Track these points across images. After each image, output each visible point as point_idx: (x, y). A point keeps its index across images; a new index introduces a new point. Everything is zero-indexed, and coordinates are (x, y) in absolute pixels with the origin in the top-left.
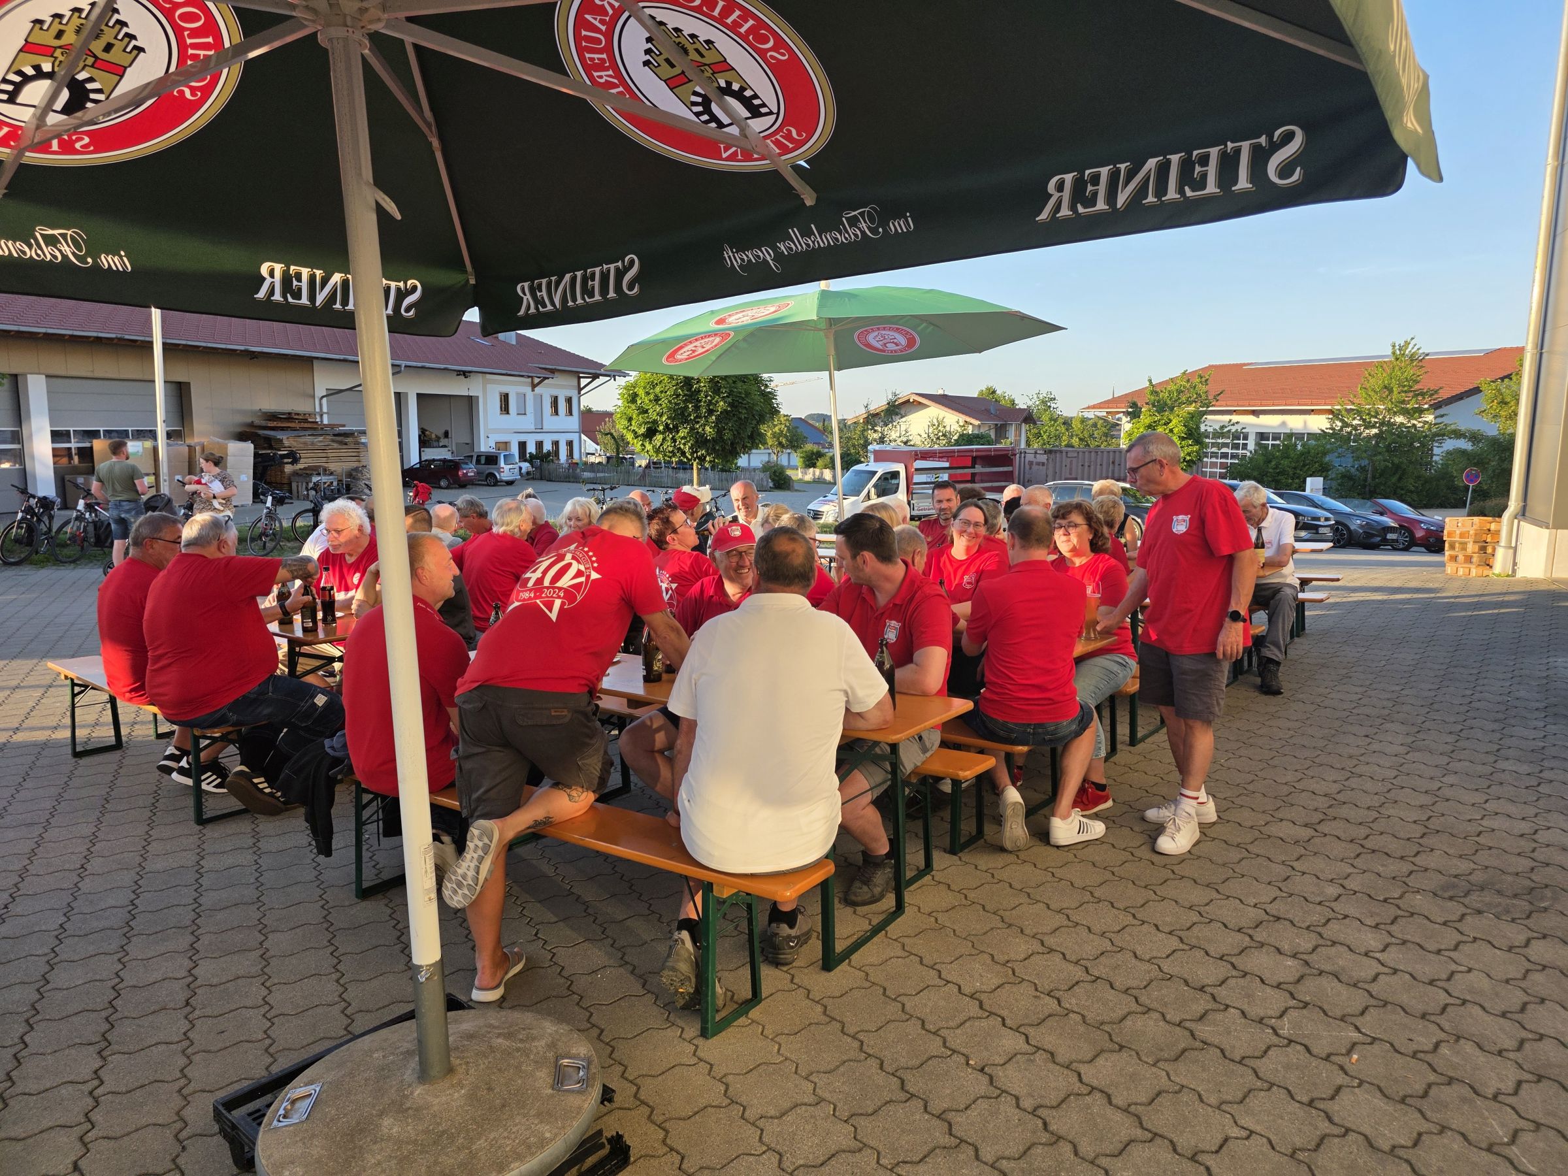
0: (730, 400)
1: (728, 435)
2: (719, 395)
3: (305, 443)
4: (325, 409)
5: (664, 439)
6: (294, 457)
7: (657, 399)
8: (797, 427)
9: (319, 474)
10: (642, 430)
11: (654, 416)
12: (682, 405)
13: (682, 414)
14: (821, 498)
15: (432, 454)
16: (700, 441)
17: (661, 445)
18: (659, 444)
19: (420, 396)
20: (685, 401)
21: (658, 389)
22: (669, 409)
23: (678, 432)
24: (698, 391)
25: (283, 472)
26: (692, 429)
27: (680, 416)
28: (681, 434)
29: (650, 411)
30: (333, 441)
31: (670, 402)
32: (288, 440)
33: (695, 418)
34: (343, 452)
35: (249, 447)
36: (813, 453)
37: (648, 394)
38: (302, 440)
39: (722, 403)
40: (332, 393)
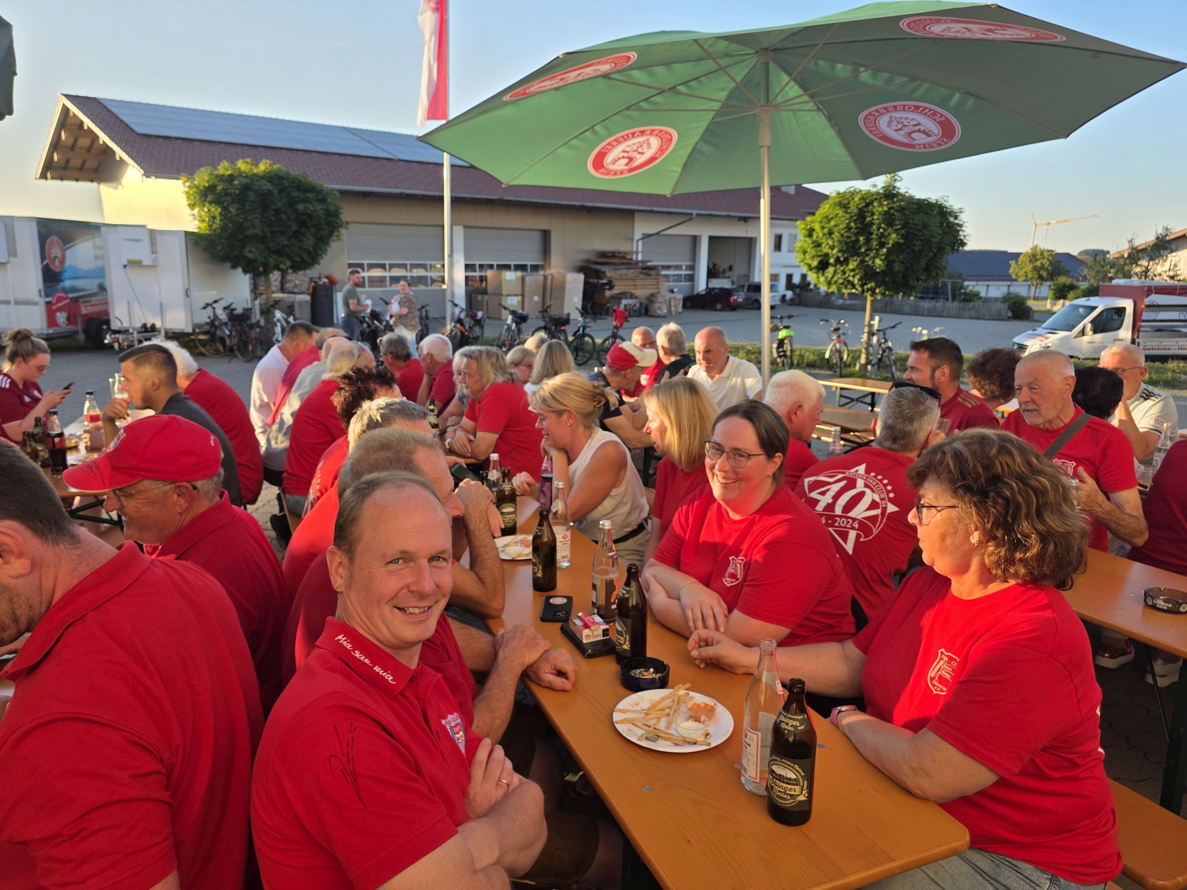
0: (903, 232)
1: (897, 267)
2: (892, 228)
3: (621, 275)
4: (640, 249)
5: (835, 272)
6: (611, 285)
7: (830, 233)
8: (1060, 262)
9: (626, 298)
10: (815, 263)
11: (825, 249)
12: (853, 238)
13: (853, 247)
14: (1030, 332)
15: (717, 283)
16: (868, 274)
17: (832, 277)
18: (830, 276)
19: (712, 239)
20: (857, 234)
21: (833, 223)
22: (840, 241)
23: (847, 265)
24: (871, 224)
25: (604, 295)
26: (862, 262)
27: (850, 249)
28: (851, 267)
29: (823, 245)
30: (641, 273)
31: (842, 235)
32: (609, 272)
33: (866, 250)
34: (648, 282)
35: (581, 277)
36: (1065, 286)
37: (823, 228)
38: (619, 272)
39: (894, 236)
40: (646, 237)
